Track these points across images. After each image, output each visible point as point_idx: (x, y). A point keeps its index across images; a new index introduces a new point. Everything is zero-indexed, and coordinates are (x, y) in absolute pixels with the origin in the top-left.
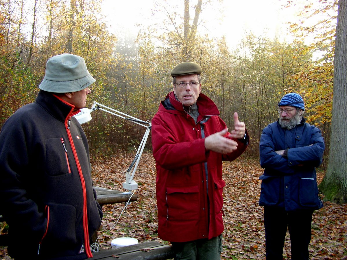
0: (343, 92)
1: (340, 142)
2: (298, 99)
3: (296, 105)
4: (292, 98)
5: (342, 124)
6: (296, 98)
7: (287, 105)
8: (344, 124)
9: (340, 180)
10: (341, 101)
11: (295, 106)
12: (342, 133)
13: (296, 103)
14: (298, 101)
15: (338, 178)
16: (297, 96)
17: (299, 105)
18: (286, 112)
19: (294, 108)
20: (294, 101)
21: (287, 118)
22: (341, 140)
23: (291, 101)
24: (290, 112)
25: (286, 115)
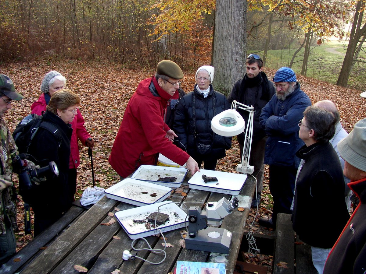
0: (227, 18)
1: (225, 60)
2: (289, 74)
3: (289, 80)
4: (284, 74)
5: (226, 45)
6: (288, 73)
7: (281, 81)
8: (228, 45)
9: (226, 91)
10: (225, 25)
11: (287, 81)
12: (226, 52)
13: (288, 78)
14: (290, 75)
15: (224, 90)
16: (289, 71)
17: (291, 79)
18: (280, 87)
19: (287, 83)
20: (287, 77)
21: (282, 92)
22: (226, 58)
23: (284, 77)
24: (283, 87)
25: (280, 89)
